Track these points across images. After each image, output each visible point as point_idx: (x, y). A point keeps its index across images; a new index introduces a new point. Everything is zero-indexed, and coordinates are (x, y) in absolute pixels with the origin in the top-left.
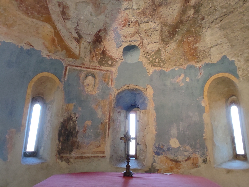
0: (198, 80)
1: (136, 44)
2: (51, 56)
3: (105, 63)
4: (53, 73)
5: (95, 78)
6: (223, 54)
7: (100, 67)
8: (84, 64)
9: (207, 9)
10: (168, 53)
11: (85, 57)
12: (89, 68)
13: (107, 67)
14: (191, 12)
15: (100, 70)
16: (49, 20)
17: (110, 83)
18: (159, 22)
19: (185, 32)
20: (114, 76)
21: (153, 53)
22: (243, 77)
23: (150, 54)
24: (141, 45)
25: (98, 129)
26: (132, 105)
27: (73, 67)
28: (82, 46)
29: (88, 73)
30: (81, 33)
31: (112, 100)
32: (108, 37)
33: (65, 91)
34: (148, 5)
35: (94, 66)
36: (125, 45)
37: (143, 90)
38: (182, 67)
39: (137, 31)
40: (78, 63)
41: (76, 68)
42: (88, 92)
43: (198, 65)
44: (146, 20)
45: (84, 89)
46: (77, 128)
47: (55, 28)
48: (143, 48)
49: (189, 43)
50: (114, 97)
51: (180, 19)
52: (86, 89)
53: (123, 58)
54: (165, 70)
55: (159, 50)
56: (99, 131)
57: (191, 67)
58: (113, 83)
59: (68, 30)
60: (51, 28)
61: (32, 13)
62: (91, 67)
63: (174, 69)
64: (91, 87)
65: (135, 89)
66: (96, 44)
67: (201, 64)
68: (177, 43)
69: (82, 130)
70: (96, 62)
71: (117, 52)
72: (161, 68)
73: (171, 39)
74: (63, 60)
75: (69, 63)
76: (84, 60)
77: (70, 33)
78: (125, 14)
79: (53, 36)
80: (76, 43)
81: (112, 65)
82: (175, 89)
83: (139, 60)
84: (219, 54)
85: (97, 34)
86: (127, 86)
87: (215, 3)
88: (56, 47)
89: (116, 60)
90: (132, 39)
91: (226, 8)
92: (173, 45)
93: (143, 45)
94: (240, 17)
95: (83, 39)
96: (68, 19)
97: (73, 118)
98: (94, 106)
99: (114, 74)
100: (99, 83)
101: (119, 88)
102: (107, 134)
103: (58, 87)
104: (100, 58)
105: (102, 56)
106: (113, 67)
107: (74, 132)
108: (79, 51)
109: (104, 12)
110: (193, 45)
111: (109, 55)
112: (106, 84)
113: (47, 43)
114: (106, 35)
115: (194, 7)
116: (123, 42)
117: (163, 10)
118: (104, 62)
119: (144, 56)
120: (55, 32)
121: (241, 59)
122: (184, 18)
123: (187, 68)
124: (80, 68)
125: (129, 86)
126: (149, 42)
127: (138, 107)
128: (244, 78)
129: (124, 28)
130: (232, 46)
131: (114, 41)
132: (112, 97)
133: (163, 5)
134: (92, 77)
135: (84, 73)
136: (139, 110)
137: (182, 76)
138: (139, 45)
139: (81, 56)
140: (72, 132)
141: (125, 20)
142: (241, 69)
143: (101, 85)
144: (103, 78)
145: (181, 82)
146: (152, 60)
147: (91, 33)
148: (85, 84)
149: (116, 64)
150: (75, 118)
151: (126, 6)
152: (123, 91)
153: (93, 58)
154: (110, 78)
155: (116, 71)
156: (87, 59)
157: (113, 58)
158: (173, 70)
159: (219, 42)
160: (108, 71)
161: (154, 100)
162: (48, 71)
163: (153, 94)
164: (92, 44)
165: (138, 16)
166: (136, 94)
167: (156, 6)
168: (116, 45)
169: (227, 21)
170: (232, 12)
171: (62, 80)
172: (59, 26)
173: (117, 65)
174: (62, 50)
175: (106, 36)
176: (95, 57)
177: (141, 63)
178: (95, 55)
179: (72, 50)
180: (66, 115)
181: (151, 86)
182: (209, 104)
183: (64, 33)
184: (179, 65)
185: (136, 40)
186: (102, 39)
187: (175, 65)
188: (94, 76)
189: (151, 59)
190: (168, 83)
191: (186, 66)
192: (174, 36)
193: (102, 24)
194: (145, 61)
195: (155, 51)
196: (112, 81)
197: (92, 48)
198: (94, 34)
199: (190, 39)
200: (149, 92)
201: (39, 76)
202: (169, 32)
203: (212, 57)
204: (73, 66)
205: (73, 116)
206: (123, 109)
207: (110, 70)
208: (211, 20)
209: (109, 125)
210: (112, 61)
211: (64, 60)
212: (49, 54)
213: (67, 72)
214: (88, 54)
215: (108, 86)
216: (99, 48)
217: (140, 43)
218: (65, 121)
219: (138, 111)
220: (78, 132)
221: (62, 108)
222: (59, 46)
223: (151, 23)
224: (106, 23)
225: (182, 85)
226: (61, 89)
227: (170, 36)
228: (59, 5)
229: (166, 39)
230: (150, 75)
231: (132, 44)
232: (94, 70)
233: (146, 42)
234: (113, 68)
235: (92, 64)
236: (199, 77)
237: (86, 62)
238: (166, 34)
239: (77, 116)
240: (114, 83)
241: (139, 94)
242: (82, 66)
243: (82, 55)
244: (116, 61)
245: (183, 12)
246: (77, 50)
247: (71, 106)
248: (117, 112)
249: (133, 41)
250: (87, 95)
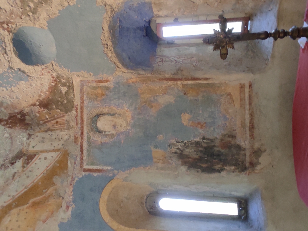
1: (8, 37)
2: (67, 202)
3: (67, 99)
4: (100, 192)
5: (98, 116)
7: (77, 109)
8: (76, 138)
11: (61, 139)
12: (82, 127)
13: (74, 95)
15: (82, 108)
17: (105, 84)
20: (90, 77)
24: (7, 25)
25: (196, 100)
26: (147, 35)
27: (84, 158)
28: (38, 148)
29: (92, 129)
30: (10, 156)
31: (139, 78)
32: (9, 101)
33: (130, 167)
35: (77, 119)
36: (18, 63)
37: (109, 13)
40: (74, 150)
41: (85, 152)
42: (128, 125)
45: (123, 133)
46: (197, 139)
47: (8, 208)
48: (12, 21)
50: (132, 73)
52: (122, 130)
53: (48, 65)
56: (200, 98)
58: (104, 79)
59: (9, 182)
60: (9, 216)
62: (79, 126)
64: (117, 120)
65: (110, 32)
66: (30, 122)
69: (201, 131)
70: (66, 117)
71: (38, 78)
74: (73, 179)
75: (78, 167)
76: (67, 140)
77: (16, 177)
79: (27, 208)
80: (35, 160)
81: (68, 84)
83: (44, 27)
85: (7, 124)
86: (107, 48)
89: (55, 77)
93: (5, 20)
95: (25, 149)
97: (178, 149)
98: (153, 112)
99: (86, 79)
100: (107, 107)
101: (113, 65)
102: (205, 82)
103: (125, 179)
104: (59, 111)
105: (54, 107)
106: (72, 83)
107: (205, 145)
108: (50, 151)
111: (47, 93)
112: (107, 93)
114: (5, 104)
116: (11, 68)
118: (65, 102)
119: (31, 17)
120: (17, 206)
124: (84, 145)
125: (106, 46)
127: (149, 22)
131: (14, 86)
132: (133, 77)
134: (98, 120)
135: (92, 137)
136: (153, 19)
138: (9, 31)
139: (60, 146)
140: (205, 148)
143: (112, 102)
144: (96, 99)
147: (7, 135)
148: (113, 133)
149: (65, 76)
150: (179, 146)
152: (119, 56)
153: (60, 124)
154: (95, 86)
155: (79, 76)
156: (64, 134)
157: (53, 84)
160: (81, 91)
162: (98, 204)
164: (32, 131)
168: (23, 82)
171: (111, 175)
173: (67, 75)
174: (53, 184)
175: (8, 105)
176: (58, 120)
177: (52, 24)
178: (55, 121)
179: (51, 165)
180: (175, 161)
186: (16, 111)
188: (95, 116)
196: (100, 81)
197: (40, 129)
198: (7, 129)
201: (107, 218)
204: (82, 159)
205: (174, 149)
206: (155, 51)
207: (80, 88)
209: (189, 80)
210: (59, 85)
211: (72, 177)
212: (64, 207)
213: (95, 167)
214: (54, 134)
215: (111, 89)
216: (38, 115)
217: (4, 29)
218: (185, 163)
219: (156, 21)
220: (204, 138)
221: (162, 169)
222: (46, 192)
226: (127, 175)
231: (10, 47)
232: (85, 119)
234: (74, 82)
235: (73, 124)
237: (70, 136)
239: (174, 141)
240: (105, 76)
241: (120, 21)
242: (80, 142)
243: (57, 145)
244: (57, 77)
246: (49, 155)
247: (157, 153)
248: (161, 64)
249: (3, 45)
250: (134, 126)
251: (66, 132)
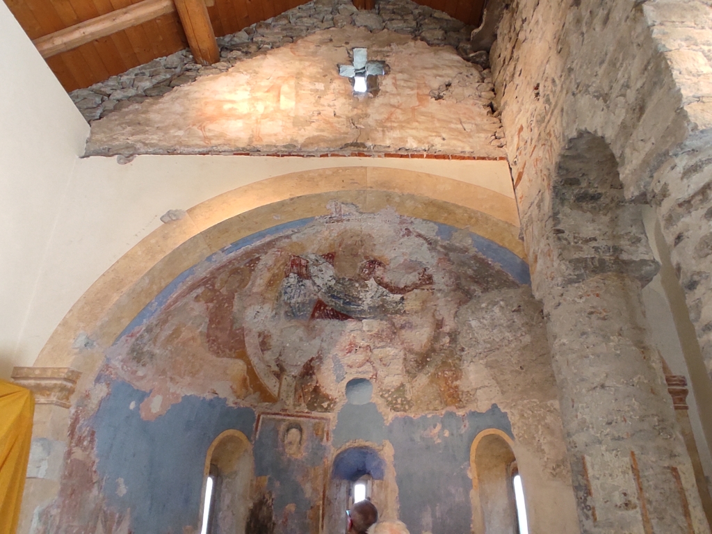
0: (461, 435)
1: (367, 376)
2: (239, 403)
3: (318, 406)
4: (240, 430)
5: (301, 430)
6: (493, 402)
7: (309, 413)
8: (286, 410)
9: (466, 340)
10: (417, 389)
11: (287, 398)
12: (293, 416)
13: (320, 412)
14: (447, 340)
15: (309, 417)
16: (243, 355)
17: (325, 438)
18: (401, 347)
19: (440, 363)
20: (332, 426)
21: (393, 390)
22: (520, 437)
23: (389, 391)
24: (375, 378)
25: (306, 517)
26: (358, 471)
27: (268, 416)
28: (284, 382)
29: (290, 424)
30: (283, 364)
31: (328, 467)
32: (323, 368)
33: (255, 455)
34: (385, 327)
35: (300, 412)
36: (349, 378)
37: (377, 448)
38: (438, 413)
39: (368, 358)
40: (277, 408)
41: (274, 416)
42: (290, 455)
43: (460, 413)
44: (382, 344)
45: (285, 450)
46: (273, 518)
47: (248, 363)
48: (377, 382)
49: (446, 379)
50: (332, 461)
51: (432, 347)
52: (287, 450)
53: (345, 397)
54: (412, 416)
55: (402, 385)
56: (308, 521)
57: (451, 414)
58: (329, 437)
59: (266, 364)
60: (243, 364)
61: (223, 352)
62: (295, 414)
63: (426, 415)
64: (295, 445)
65: (364, 446)
66: (305, 378)
67: (464, 411)
68: (428, 377)
69: (280, 522)
70: (303, 404)
71: (336, 388)
72: (405, 414)
73: (420, 371)
74: (255, 407)
75: (262, 410)
76: (286, 403)
77: (268, 367)
78: (351, 337)
79: (244, 375)
80: (275, 379)
81: (329, 408)
82: (428, 448)
83: (372, 400)
84: (487, 399)
85: (307, 365)
86: (352, 443)
87: (476, 335)
88: (247, 389)
89: (336, 400)
90: (360, 370)
91: (489, 343)
92: (423, 379)
93: (378, 378)
94: (508, 358)
95: (286, 373)
96: (268, 349)
97: (267, 500)
98: (299, 478)
99: (331, 423)
100: (307, 438)
101: (339, 446)
102: (320, 526)
103: (246, 451)
104: (309, 399)
105: (313, 396)
106: (330, 412)
107: (269, 525)
108: (279, 390)
109: (320, 335)
110: (452, 382)
111: (324, 393)
112: (318, 439)
113: (235, 387)
114: (321, 365)
115: (449, 334)
116: (347, 373)
117: (406, 334)
118: (315, 405)
119: (379, 393)
120: (248, 368)
121: (515, 412)
122: (437, 346)
123: (445, 415)
124: (278, 416)
125: (354, 442)
126: (386, 373)
127: (369, 474)
128: (521, 439)
129: (349, 354)
130: (503, 393)
131: (333, 372)
132: (329, 462)
133: (407, 328)
134: (297, 430)
135: (285, 423)
136: (372, 478)
137: (439, 427)
138: (370, 378)
139: (281, 397)
140: (266, 526)
141: (350, 344)
142: (516, 427)
143: (310, 443)
144: (314, 430)
145: (437, 437)
146: (392, 401)
147: (299, 363)
148: (285, 442)
149: (335, 407)
150: (270, 501)
151: (353, 327)
152: (345, 451)
153: (299, 399)
154: (325, 429)
155: (334, 417)
156: (290, 401)
157: (330, 398)
158: (424, 418)
159: (486, 384)
160: (322, 418)
161: (395, 466)
162: (233, 428)
163: (395, 456)
164: (298, 379)
165: (371, 340)
166: (366, 453)
167: (396, 328)
168: (335, 378)
169: (494, 358)
170: (498, 349)
171: (252, 438)
172: (255, 360)
173: (336, 409)
174: (255, 392)
175: (321, 367)
176: (302, 398)
177: (374, 405)
178: (302, 395)
179: (269, 390)
180: (257, 497)
181: (391, 442)
182: (479, 476)
183: (260, 368)
184: (433, 410)
185: (366, 372)
186: (315, 371)
187: (428, 409)
188: (300, 427)
189: (390, 399)
190: (417, 438)
191: (443, 412)
192: (423, 367)
193: (315, 351)
194: (380, 401)
195: (396, 387)
196: (328, 434)
197: (298, 385)
198: (303, 364)
199: (447, 372)
200: (388, 452)
201: (221, 436)
202: (416, 361)
203: (479, 403)
204: (268, 414)
205: (267, 496)
206: (345, 479)
207: (325, 417)
208: (473, 354)
209: (323, 511)
210: (329, 402)
212: (236, 401)
213: (260, 424)
214: (292, 394)
215: (321, 443)
216: (309, 384)
217: (373, 376)
218: (255, 506)
219: (370, 480)
220: (274, 524)
221: (252, 485)
222: (251, 387)
223: (390, 349)
224: (321, 349)
225: (439, 441)
226: (249, 453)
227: (418, 366)
228: (259, 336)
229: (413, 371)
230: (388, 425)
231: (360, 376)
232: (299, 419)
233: (381, 373)
235: (298, 409)
236: (463, 430)
237: (288, 406)
238: (412, 363)
239: (273, 496)
240: (331, 439)
241: (371, 454)
242: (282, 413)
243: (283, 395)
244: (335, 402)
245: (436, 338)
246: (276, 389)
247: (265, 480)
248: (335, 485)
249: (362, 373)
250: (289, 460)
251: (292, 403)
